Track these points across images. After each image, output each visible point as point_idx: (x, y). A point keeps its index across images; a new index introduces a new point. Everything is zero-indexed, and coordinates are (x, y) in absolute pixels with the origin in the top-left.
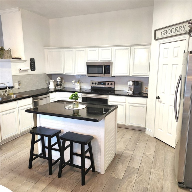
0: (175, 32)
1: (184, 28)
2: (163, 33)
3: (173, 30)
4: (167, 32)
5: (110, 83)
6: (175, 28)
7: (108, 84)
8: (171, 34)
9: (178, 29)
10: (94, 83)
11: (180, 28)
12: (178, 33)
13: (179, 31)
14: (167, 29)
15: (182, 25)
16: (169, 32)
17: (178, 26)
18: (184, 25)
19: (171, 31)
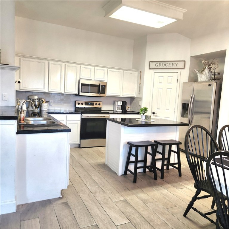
0: (169, 66)
1: (177, 65)
2: (158, 65)
3: (167, 65)
4: (161, 65)
5: (98, 103)
6: (169, 64)
7: (96, 104)
8: (165, 67)
9: (171, 65)
10: (81, 103)
11: (173, 64)
12: (172, 67)
13: (172, 66)
14: (162, 63)
15: (175, 63)
16: (163, 65)
17: (172, 63)
18: (177, 63)
19: (165, 65)
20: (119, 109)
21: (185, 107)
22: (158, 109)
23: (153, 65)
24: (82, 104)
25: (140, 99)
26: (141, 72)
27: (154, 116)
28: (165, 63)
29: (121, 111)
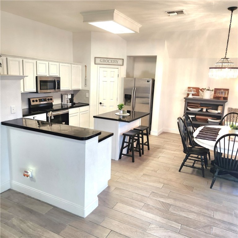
0: (111, 62)
1: (117, 62)
2: (102, 61)
3: (109, 61)
4: (105, 61)
5: (50, 98)
6: (111, 60)
7: (48, 100)
8: (108, 63)
9: (113, 61)
10: (35, 101)
13: (114, 63)
14: (105, 59)
15: (116, 60)
16: (107, 61)
17: (113, 60)
18: (117, 60)
19: (108, 61)
20: (69, 102)
21: (127, 98)
22: (104, 99)
23: (98, 61)
24: (37, 101)
25: (88, 91)
26: (86, 66)
27: (101, 105)
28: (108, 59)
29: (71, 104)
